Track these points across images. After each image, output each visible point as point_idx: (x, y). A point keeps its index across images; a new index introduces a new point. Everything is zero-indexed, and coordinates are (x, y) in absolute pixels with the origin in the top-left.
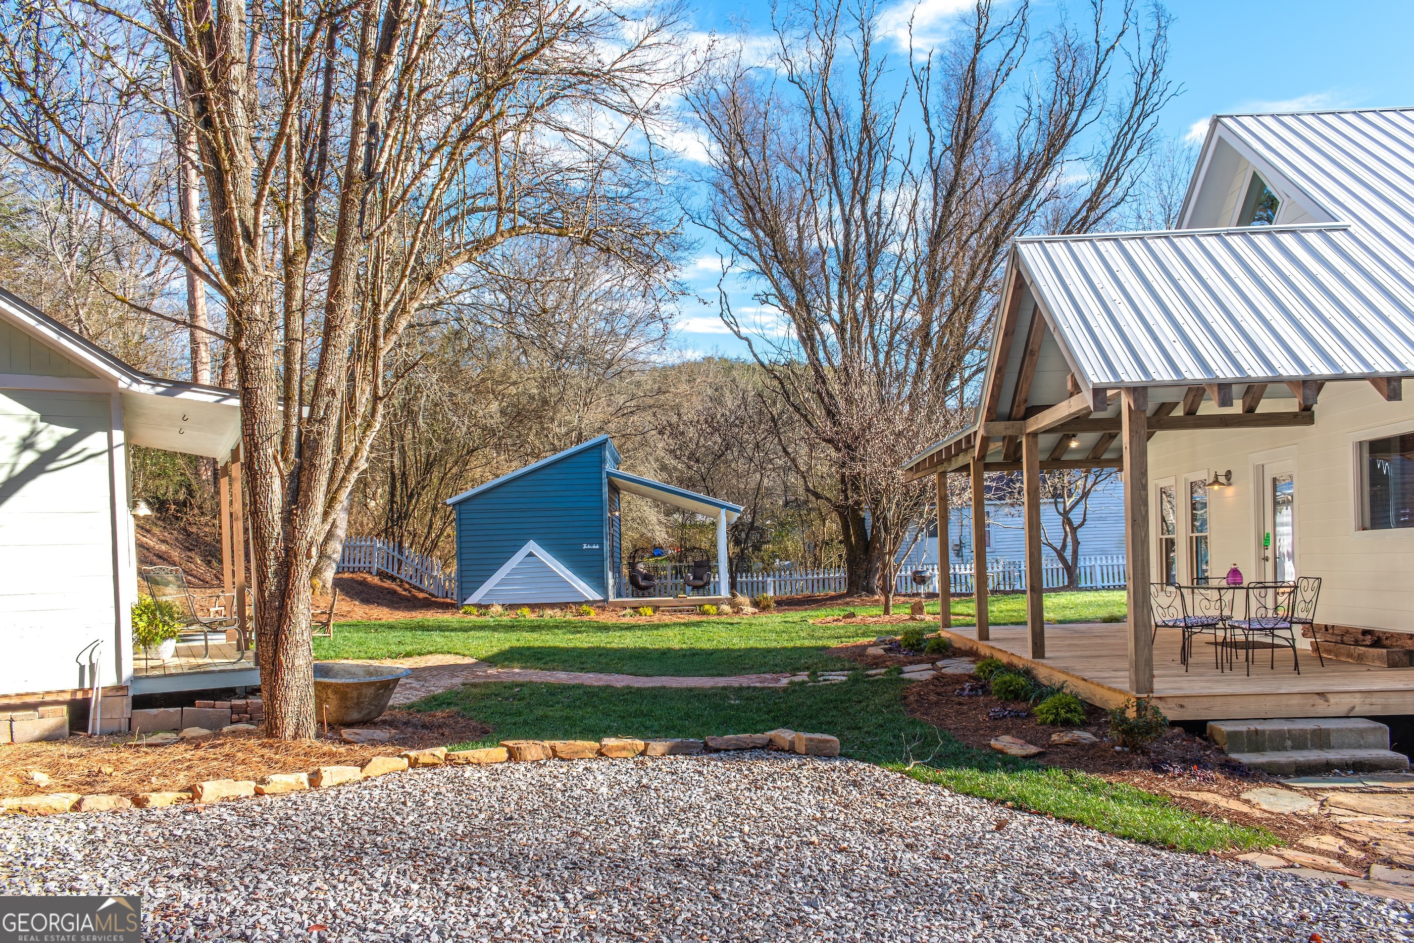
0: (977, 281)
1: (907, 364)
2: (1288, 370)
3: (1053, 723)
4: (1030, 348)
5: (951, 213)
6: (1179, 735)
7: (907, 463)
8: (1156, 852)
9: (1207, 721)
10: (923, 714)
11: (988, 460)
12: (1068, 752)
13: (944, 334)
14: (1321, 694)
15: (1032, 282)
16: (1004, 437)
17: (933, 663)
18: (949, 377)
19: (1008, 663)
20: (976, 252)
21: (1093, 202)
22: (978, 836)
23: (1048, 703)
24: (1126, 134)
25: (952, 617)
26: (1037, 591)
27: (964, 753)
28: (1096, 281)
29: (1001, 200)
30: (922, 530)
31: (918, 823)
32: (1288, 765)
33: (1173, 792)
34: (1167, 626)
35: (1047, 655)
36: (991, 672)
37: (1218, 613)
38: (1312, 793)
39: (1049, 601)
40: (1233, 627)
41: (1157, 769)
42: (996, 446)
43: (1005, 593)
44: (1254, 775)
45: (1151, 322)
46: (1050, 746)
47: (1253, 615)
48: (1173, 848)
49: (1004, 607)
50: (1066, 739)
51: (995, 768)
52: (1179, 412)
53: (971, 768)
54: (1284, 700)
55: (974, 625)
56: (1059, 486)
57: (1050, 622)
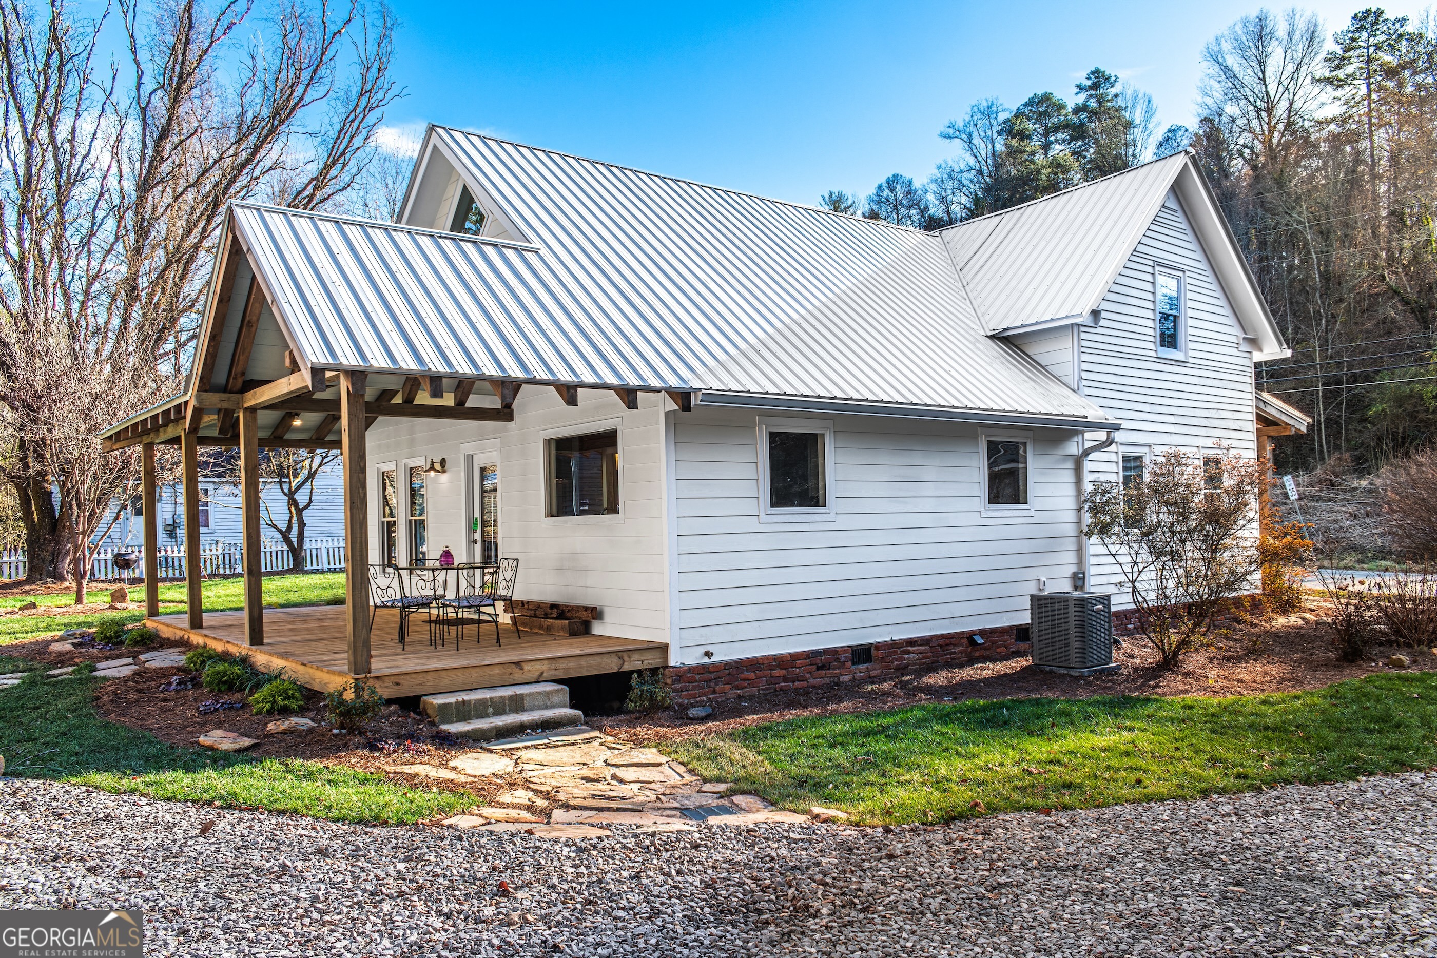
0: (194, 238)
1: (109, 319)
2: (490, 370)
3: (270, 712)
4: (247, 319)
5: (162, 160)
6: (395, 712)
7: (107, 430)
8: (368, 830)
9: (420, 697)
10: (119, 715)
11: (201, 433)
12: (284, 741)
13: (153, 291)
14: (517, 664)
15: (249, 249)
16: (219, 411)
17: (135, 657)
18: (160, 339)
19: (224, 652)
20: (193, 209)
21: (319, 181)
22: (178, 844)
23: (266, 689)
24: (353, 121)
25: (160, 604)
26: (255, 575)
27: (167, 755)
28: (316, 260)
29: (221, 158)
30: (124, 507)
31: (107, 841)
32: (490, 730)
33: (388, 768)
34: (386, 607)
35: (265, 641)
36: (203, 662)
37: (432, 593)
38: (508, 753)
39: (267, 585)
40: (445, 606)
41: (373, 747)
42: (210, 419)
43: (225, 577)
44: (461, 743)
45: (370, 309)
46: (266, 736)
47: (462, 594)
48: (385, 823)
49: (222, 592)
50: (282, 727)
51: (204, 767)
52: (398, 400)
53: (175, 770)
54: (487, 671)
55: (186, 612)
56: (285, 464)
57: (270, 606)
